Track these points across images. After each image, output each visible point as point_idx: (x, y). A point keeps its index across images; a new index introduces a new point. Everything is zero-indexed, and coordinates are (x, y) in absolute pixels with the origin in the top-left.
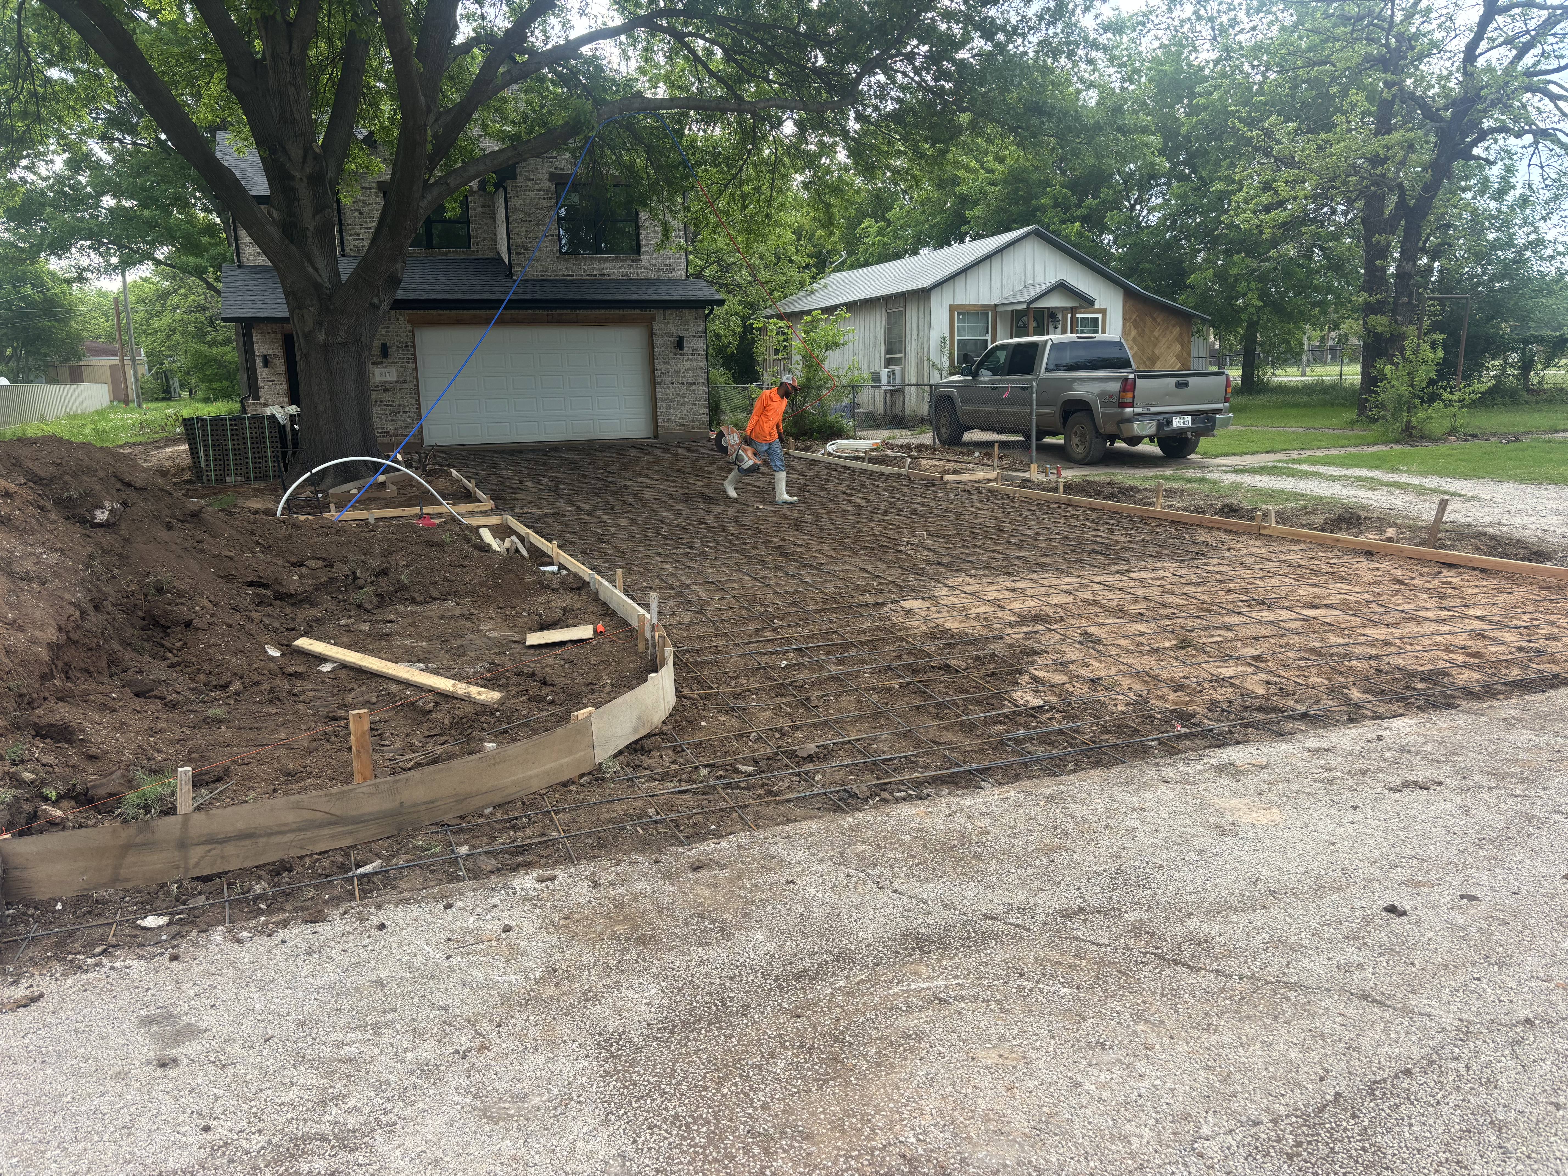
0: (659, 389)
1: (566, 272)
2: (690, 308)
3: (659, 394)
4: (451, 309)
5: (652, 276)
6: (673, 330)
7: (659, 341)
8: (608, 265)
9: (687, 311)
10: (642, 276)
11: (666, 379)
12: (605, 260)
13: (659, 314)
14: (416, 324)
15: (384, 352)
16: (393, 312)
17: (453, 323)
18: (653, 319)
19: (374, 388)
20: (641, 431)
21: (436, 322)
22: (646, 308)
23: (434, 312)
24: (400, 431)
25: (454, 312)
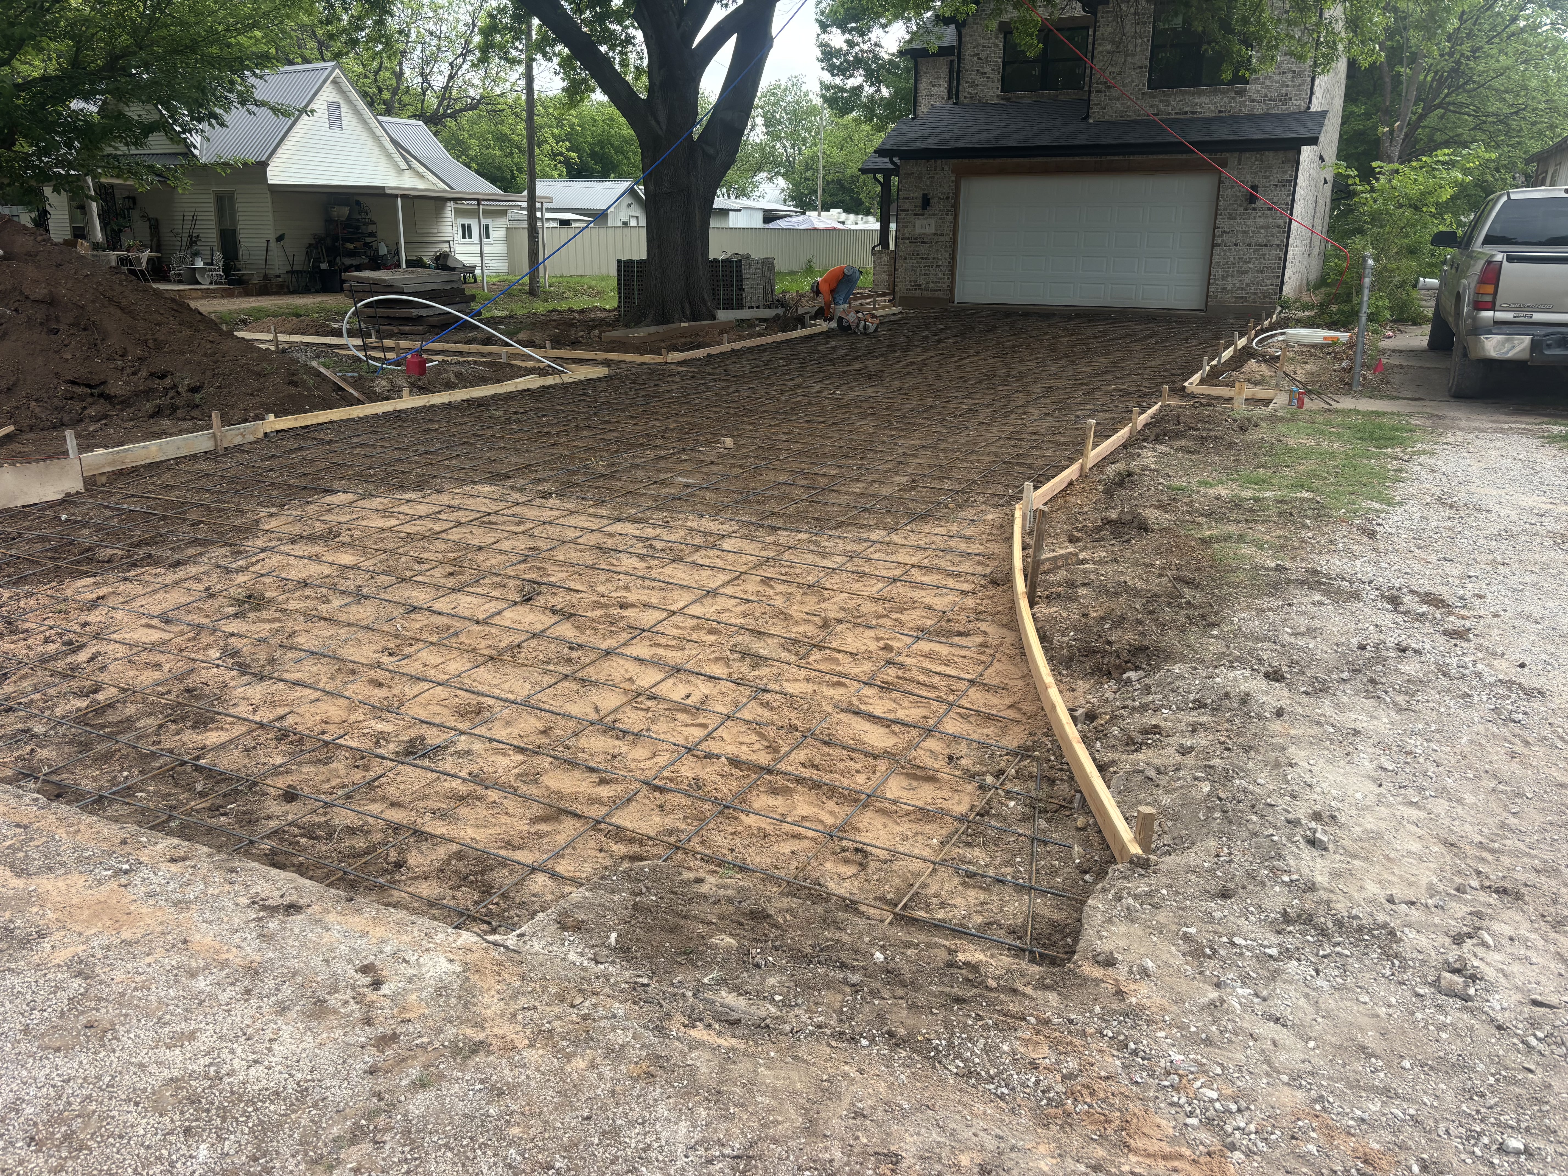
0: (1217, 251)
1: (1150, 110)
2: (1276, 150)
3: (1216, 258)
4: (994, 157)
5: (1259, 110)
6: (1249, 177)
7: (1227, 192)
8: (1204, 99)
9: (1271, 154)
10: (1245, 110)
11: (1229, 240)
12: (1200, 94)
13: (1232, 159)
14: (961, 174)
15: (926, 202)
16: (939, 162)
17: (1000, 172)
18: (1225, 164)
19: (914, 240)
20: (1191, 301)
21: (980, 172)
22: (1216, 151)
23: (978, 161)
24: (931, 285)
25: (998, 160)
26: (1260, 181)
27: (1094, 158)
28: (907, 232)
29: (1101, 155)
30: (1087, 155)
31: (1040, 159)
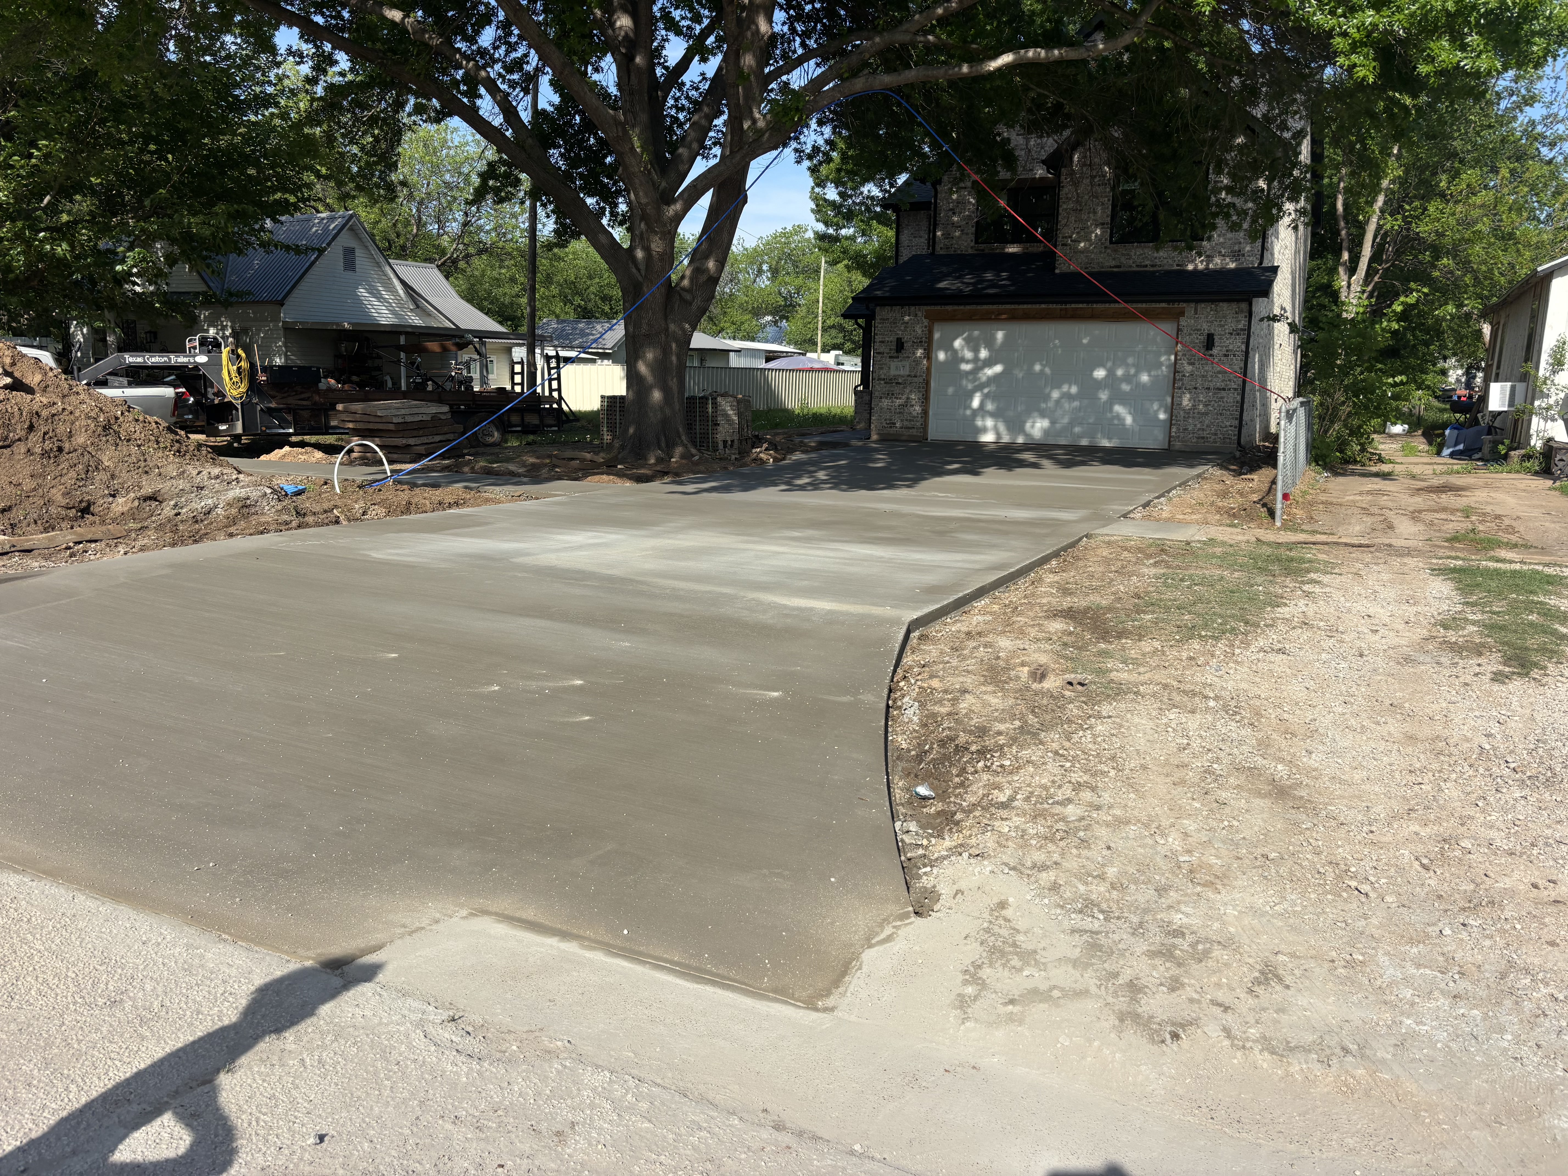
0: (1178, 393)
3: (1176, 400)
4: (964, 304)
5: (1214, 266)
7: (1185, 340)
8: (1163, 254)
11: (1189, 383)
12: (1159, 249)
14: (934, 320)
15: (900, 346)
16: (913, 308)
17: (970, 318)
18: (1182, 314)
19: (889, 381)
20: (1155, 440)
21: (952, 318)
22: (1174, 302)
23: (949, 308)
24: (906, 423)
25: (968, 307)
26: (1216, 330)
27: (1059, 306)
28: (882, 373)
29: (1066, 303)
30: (1053, 303)
31: (1008, 306)
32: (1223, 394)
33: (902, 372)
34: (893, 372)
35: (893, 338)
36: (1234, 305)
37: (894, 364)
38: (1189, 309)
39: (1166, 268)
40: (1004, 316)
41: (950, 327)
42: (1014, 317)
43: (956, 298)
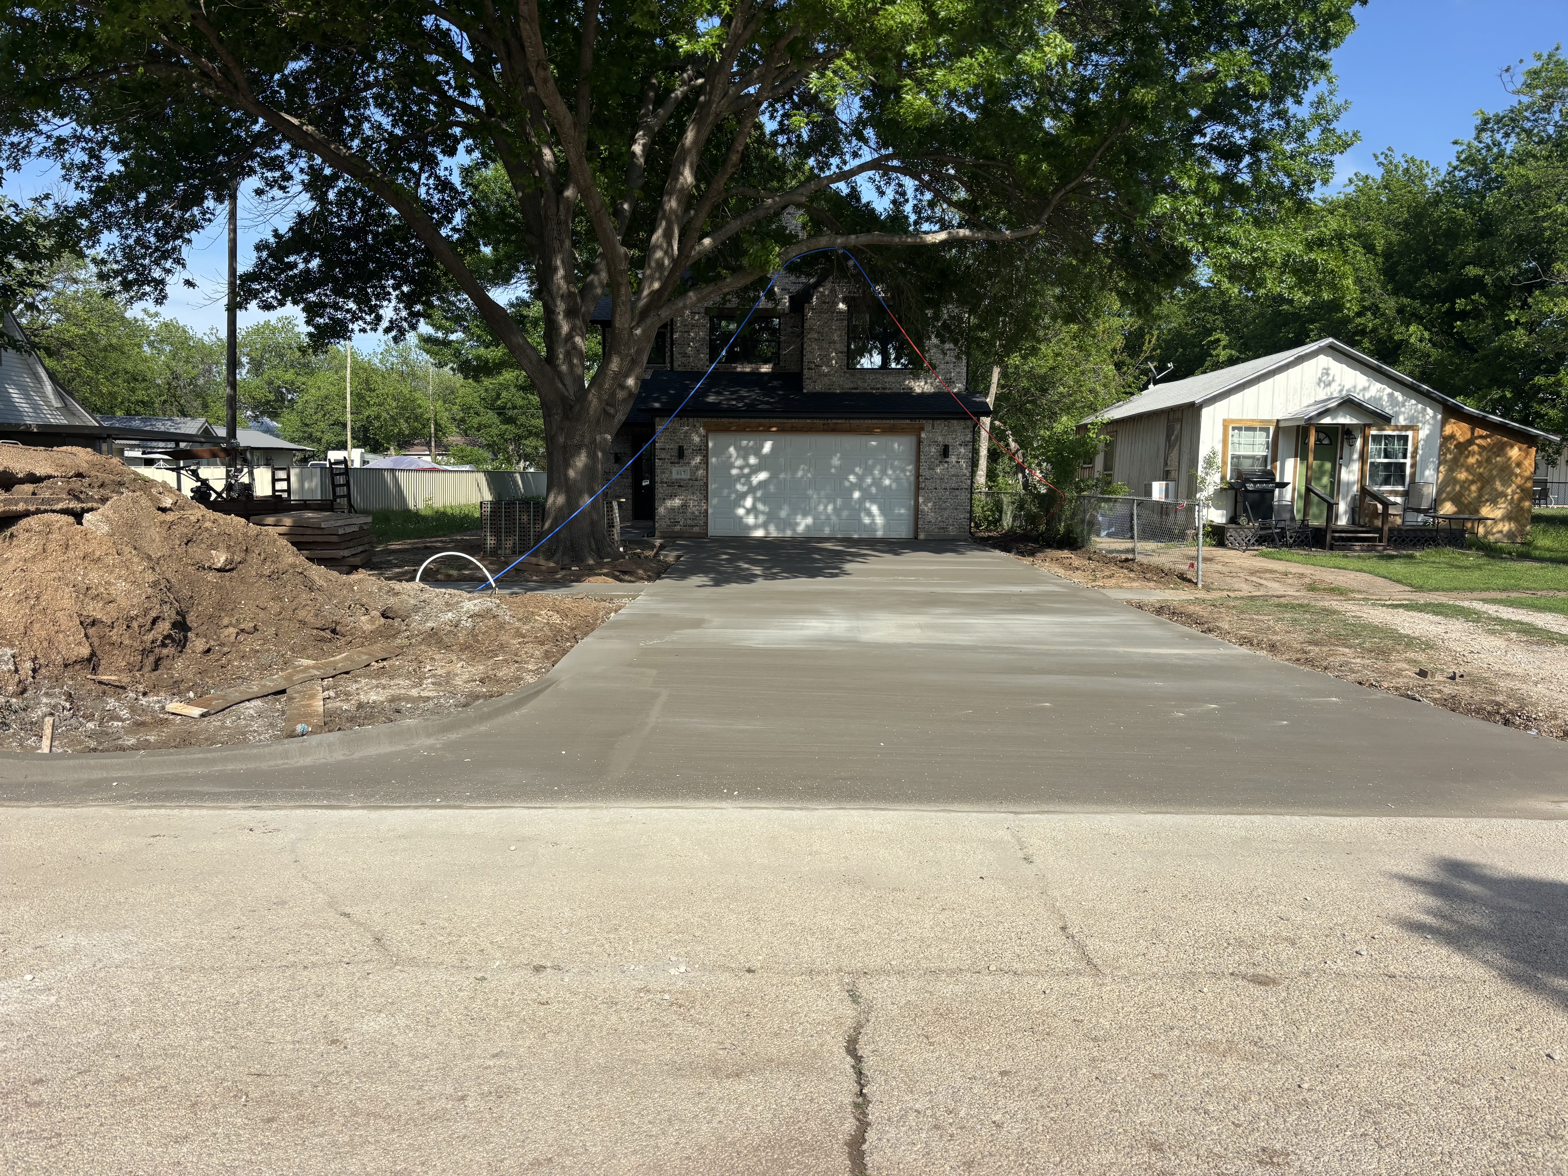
0: (922, 493)
1: (852, 386)
2: (958, 419)
3: (921, 498)
4: (740, 417)
5: (932, 389)
6: (940, 439)
7: (926, 449)
8: (891, 379)
9: (955, 422)
10: (922, 389)
11: (930, 485)
12: (888, 375)
14: (708, 430)
15: (681, 453)
16: (691, 420)
17: (742, 430)
18: (922, 429)
19: (671, 484)
20: (903, 531)
21: (726, 430)
22: (916, 419)
23: (725, 420)
24: (689, 522)
25: (742, 420)
26: (949, 441)
27: (822, 422)
28: (665, 477)
29: (827, 419)
30: (816, 418)
31: (778, 420)
32: (957, 492)
33: (683, 477)
34: (675, 476)
35: (674, 446)
36: (962, 422)
37: (675, 470)
38: (928, 424)
39: (894, 390)
40: (774, 429)
41: (723, 438)
42: (782, 430)
43: (732, 412)
